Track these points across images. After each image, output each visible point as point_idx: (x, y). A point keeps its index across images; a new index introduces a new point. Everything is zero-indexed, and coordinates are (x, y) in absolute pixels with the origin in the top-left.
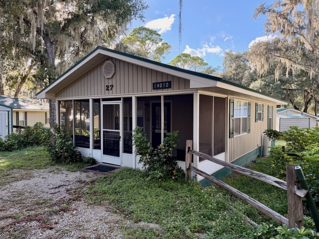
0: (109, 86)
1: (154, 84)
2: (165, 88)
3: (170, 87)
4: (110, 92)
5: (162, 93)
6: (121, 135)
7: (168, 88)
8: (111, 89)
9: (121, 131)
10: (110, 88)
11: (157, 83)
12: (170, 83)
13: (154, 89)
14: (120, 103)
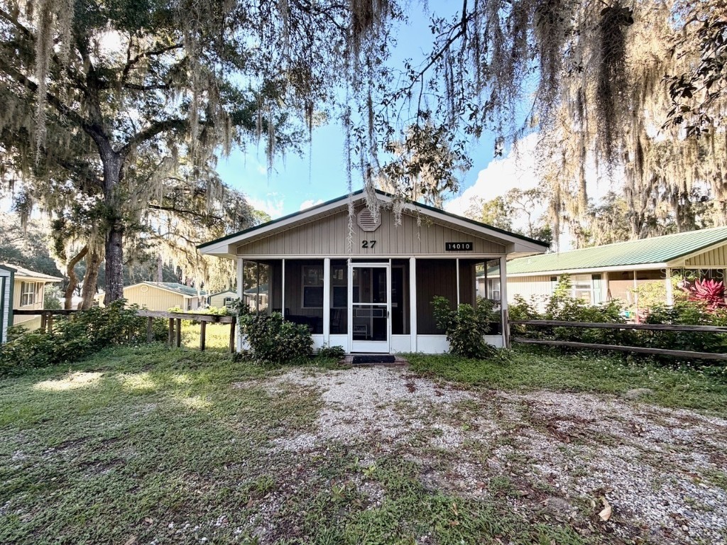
0: (369, 242)
1: (447, 244)
2: (465, 249)
3: (471, 249)
4: (370, 249)
5: (458, 256)
6: (389, 309)
7: (468, 250)
8: (372, 247)
9: (389, 305)
10: (370, 245)
11: (452, 244)
12: (471, 244)
13: (447, 249)
14: (388, 266)
